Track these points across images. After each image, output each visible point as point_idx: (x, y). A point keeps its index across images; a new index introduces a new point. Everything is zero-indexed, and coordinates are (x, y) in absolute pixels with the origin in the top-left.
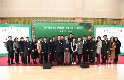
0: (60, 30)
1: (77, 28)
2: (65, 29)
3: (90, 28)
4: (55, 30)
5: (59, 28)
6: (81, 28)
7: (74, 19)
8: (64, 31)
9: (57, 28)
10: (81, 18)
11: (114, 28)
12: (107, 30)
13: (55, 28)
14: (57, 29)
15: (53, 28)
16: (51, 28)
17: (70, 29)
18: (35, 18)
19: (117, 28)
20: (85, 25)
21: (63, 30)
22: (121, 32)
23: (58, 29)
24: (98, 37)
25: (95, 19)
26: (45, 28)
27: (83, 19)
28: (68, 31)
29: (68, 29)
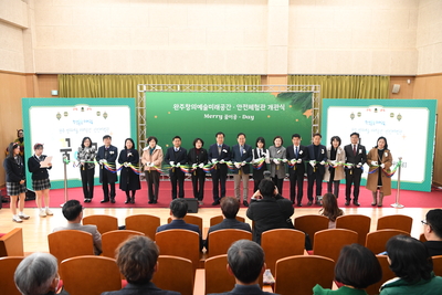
0: (220, 112)
1: (271, 107)
2: (233, 111)
3: (309, 106)
4: (206, 113)
5: (218, 107)
6: (283, 107)
7: (264, 77)
8: (231, 116)
9: (211, 107)
10: (284, 76)
11: (379, 108)
12: (359, 114)
13: (206, 109)
14: (210, 112)
15: (200, 107)
16: (194, 107)
17: (250, 112)
18: (145, 76)
19: (389, 110)
20: (295, 97)
21: (229, 113)
22: (399, 120)
23: (215, 112)
24: (332, 140)
25: (328, 76)
26: (176, 107)
27: (292, 77)
28: (244, 117)
29: (243, 112)
